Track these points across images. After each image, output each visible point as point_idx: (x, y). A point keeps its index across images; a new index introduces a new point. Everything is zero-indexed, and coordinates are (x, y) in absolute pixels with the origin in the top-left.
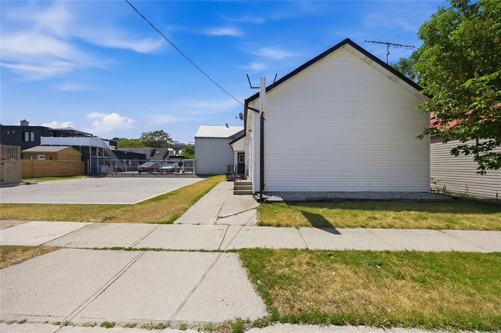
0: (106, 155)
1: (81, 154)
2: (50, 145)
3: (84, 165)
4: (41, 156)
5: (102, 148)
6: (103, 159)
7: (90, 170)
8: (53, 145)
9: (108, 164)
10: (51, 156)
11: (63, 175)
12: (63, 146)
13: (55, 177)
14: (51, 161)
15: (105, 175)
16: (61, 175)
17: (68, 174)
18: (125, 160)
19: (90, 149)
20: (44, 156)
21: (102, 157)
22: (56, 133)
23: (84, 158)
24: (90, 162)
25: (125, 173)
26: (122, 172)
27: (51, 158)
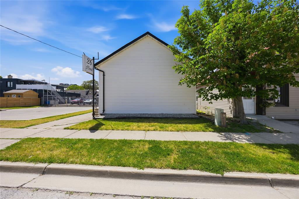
0: (53, 94)
1: (38, 94)
2: (21, 89)
3: (40, 100)
4: (14, 95)
5: (51, 91)
6: (52, 96)
7: (43, 103)
8: (23, 89)
9: (54, 99)
10: (19, 95)
11: (26, 106)
12: (28, 89)
13: (21, 107)
14: (18, 98)
15: (51, 106)
16: (25, 106)
17: (30, 105)
18: (66, 97)
19: (43, 91)
20: (15, 95)
21: (50, 96)
22: (26, 82)
23: (40, 96)
24: (43, 98)
25: (65, 104)
26: (64, 104)
27: (19, 97)
